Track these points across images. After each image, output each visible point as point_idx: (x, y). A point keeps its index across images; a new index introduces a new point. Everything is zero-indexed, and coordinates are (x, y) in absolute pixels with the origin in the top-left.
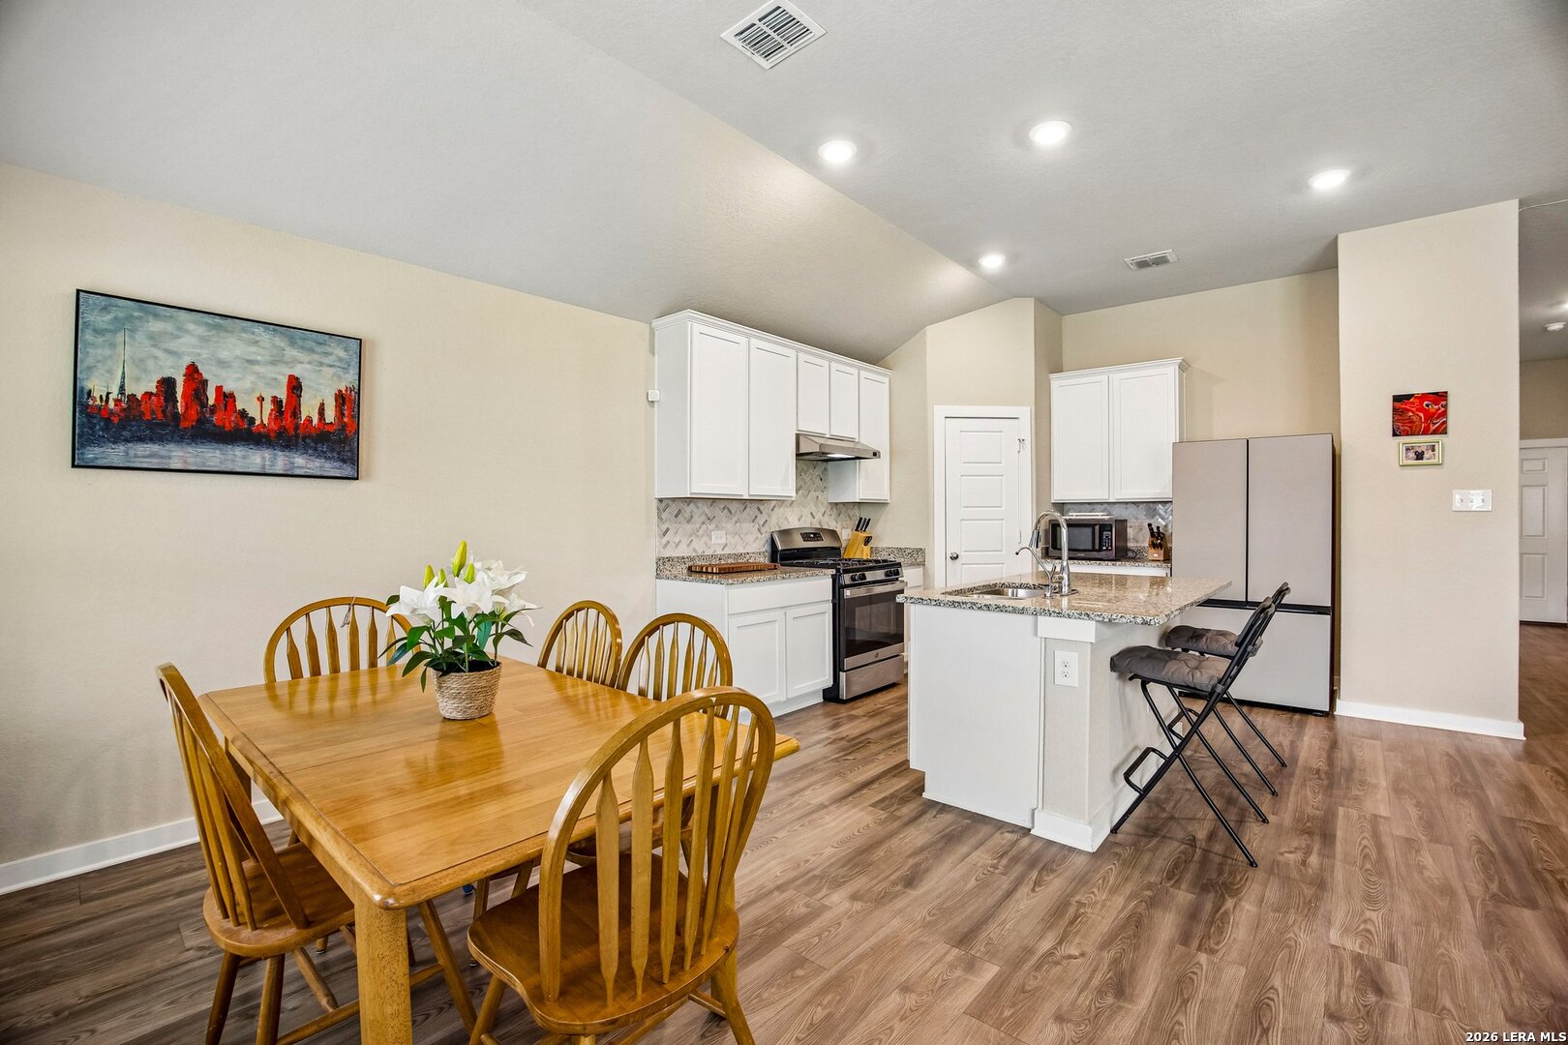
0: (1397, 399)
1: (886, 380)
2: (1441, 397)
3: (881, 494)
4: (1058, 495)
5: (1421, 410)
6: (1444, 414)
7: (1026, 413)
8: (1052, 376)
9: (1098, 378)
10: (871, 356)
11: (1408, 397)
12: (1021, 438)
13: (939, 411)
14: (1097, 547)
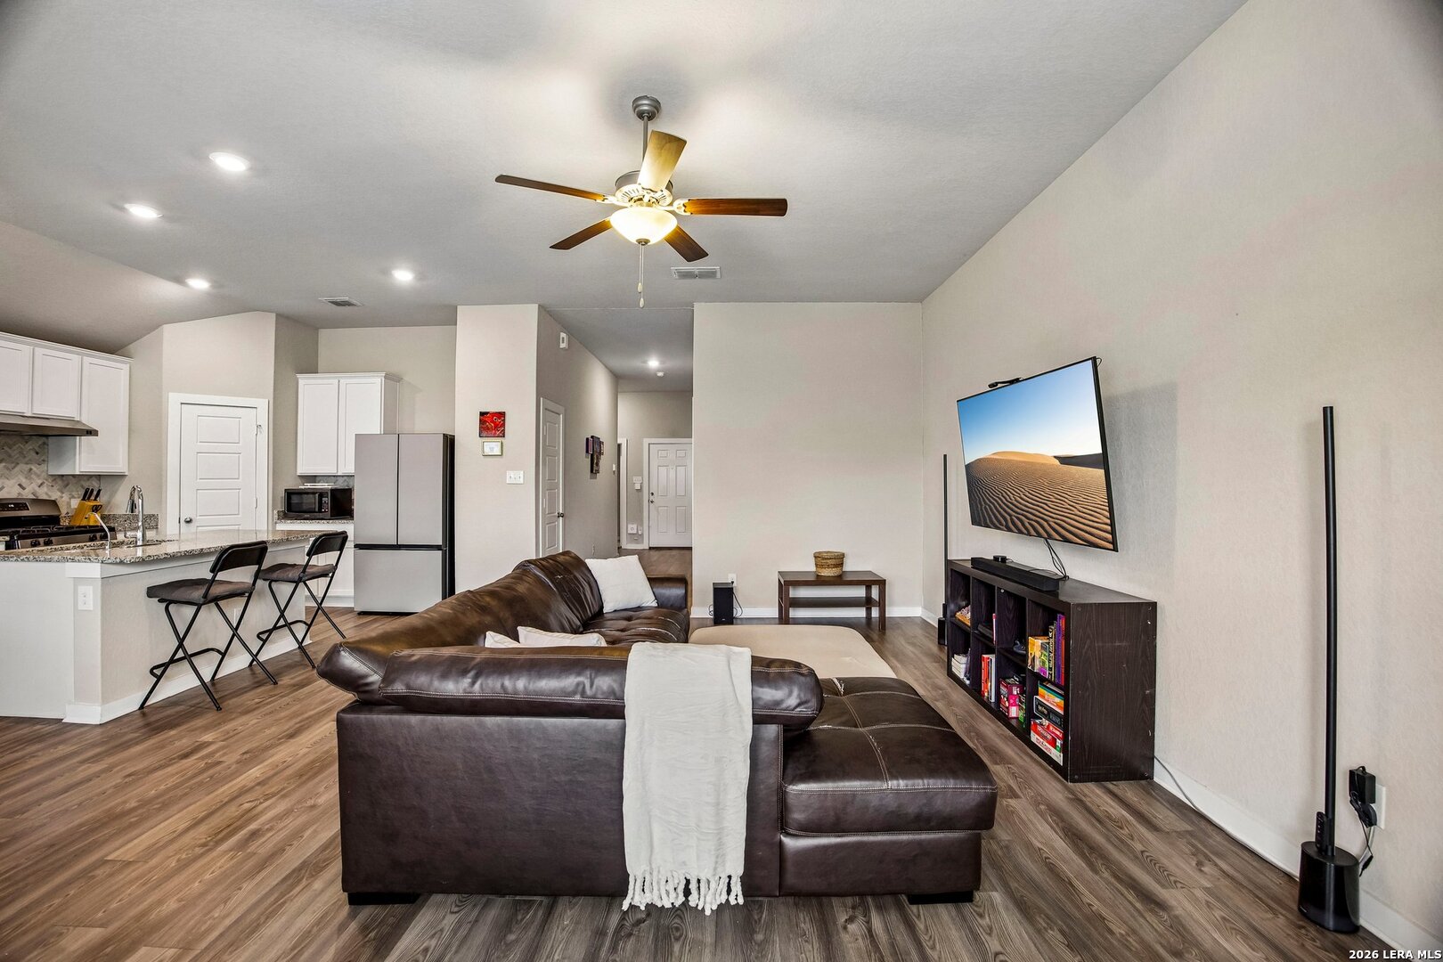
0: (482, 414)
1: (126, 367)
2: (502, 415)
3: (119, 466)
4: (302, 470)
5: (492, 422)
6: (504, 425)
7: (263, 405)
8: (298, 376)
9: (330, 381)
10: (110, 346)
11: (487, 413)
12: (258, 423)
13: (174, 399)
14: (317, 510)
